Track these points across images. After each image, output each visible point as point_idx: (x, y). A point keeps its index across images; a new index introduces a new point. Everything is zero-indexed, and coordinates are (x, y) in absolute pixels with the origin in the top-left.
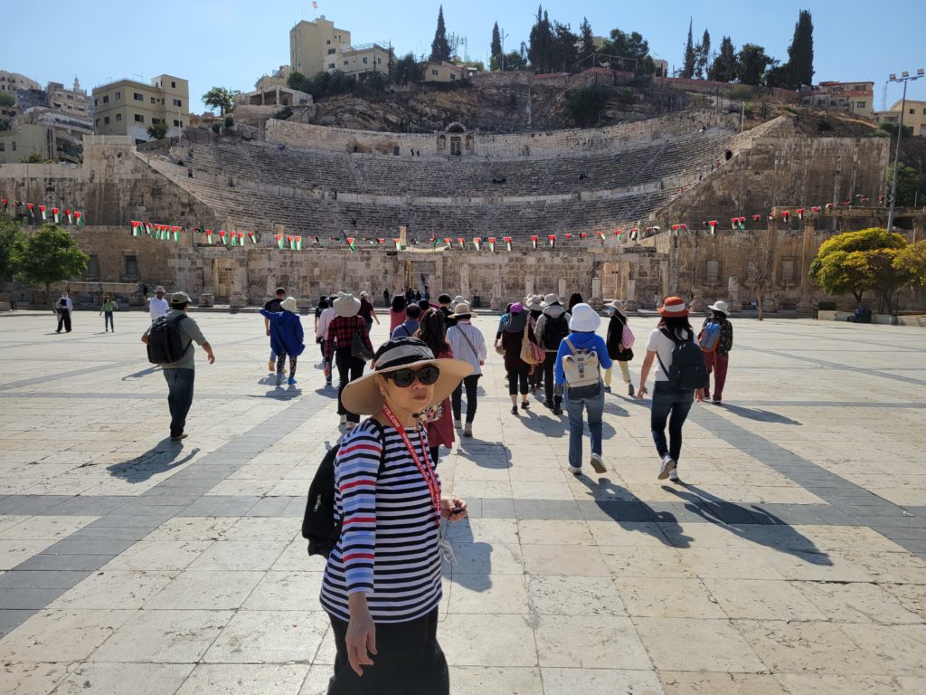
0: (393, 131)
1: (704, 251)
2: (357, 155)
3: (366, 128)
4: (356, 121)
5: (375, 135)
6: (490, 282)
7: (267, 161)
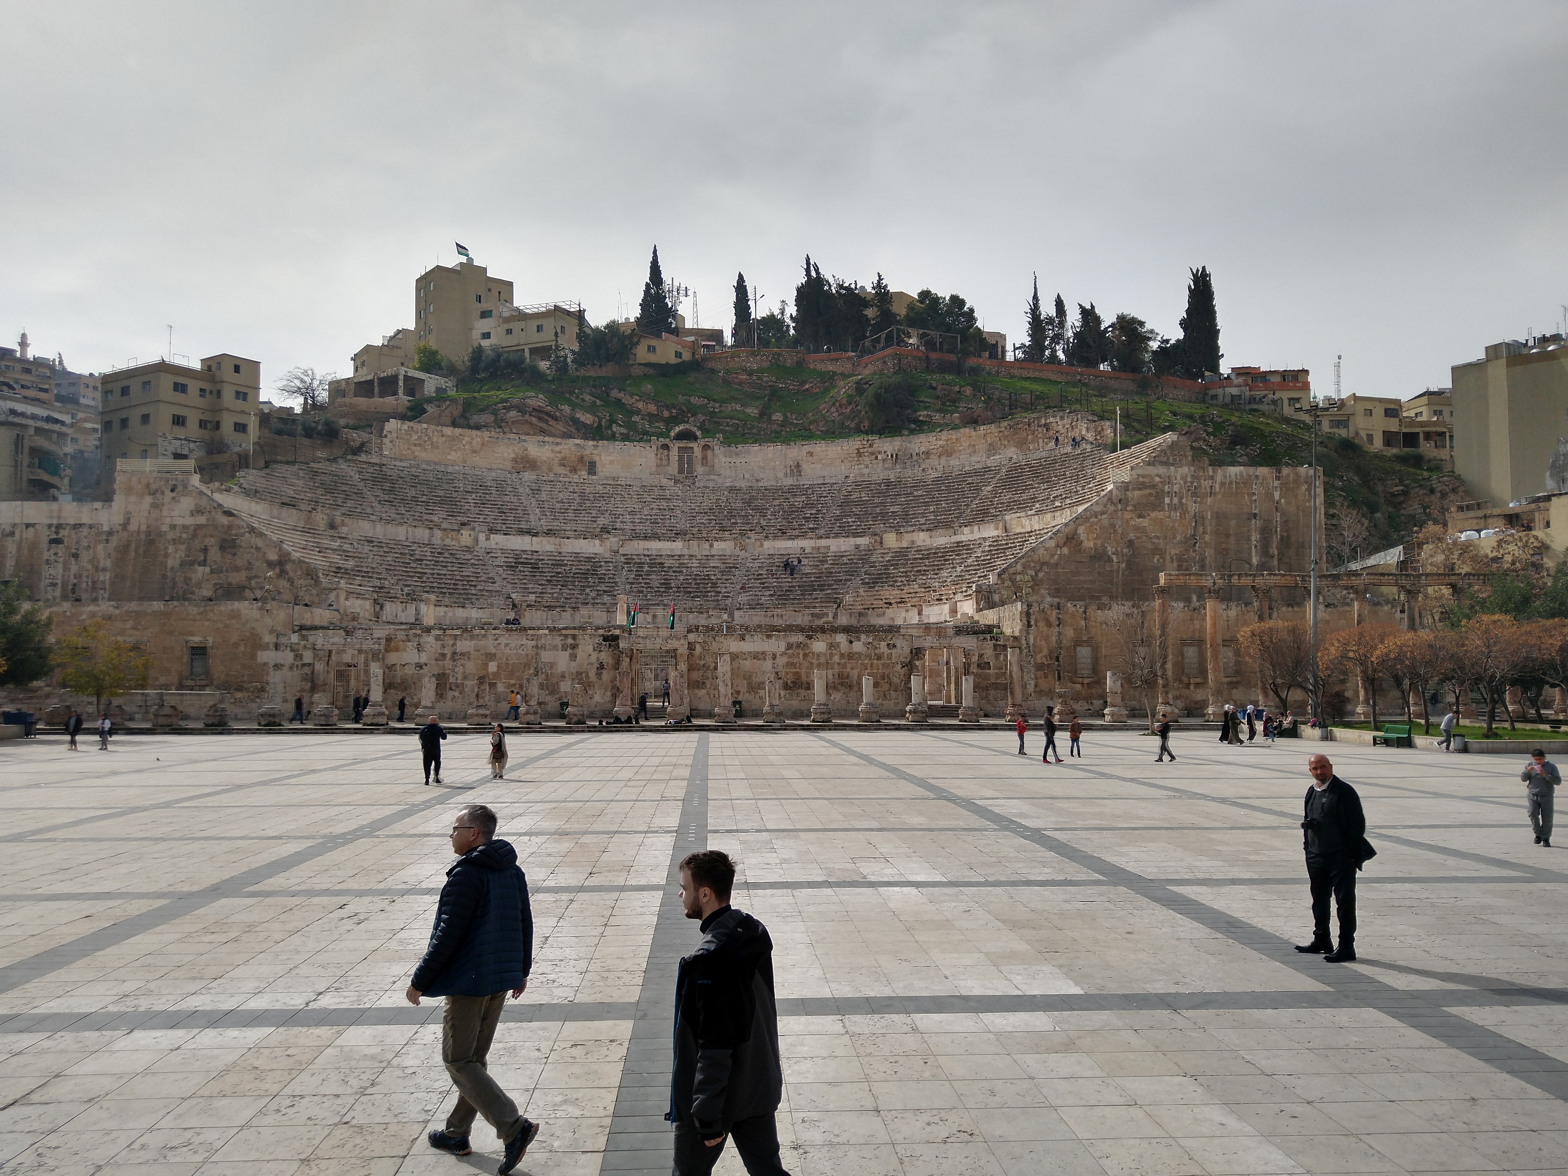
0: (586, 438)
1: (1069, 633)
2: (528, 476)
3: (542, 432)
4: (526, 422)
5: (557, 444)
6: (759, 680)
7: (387, 486)
